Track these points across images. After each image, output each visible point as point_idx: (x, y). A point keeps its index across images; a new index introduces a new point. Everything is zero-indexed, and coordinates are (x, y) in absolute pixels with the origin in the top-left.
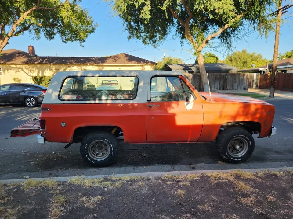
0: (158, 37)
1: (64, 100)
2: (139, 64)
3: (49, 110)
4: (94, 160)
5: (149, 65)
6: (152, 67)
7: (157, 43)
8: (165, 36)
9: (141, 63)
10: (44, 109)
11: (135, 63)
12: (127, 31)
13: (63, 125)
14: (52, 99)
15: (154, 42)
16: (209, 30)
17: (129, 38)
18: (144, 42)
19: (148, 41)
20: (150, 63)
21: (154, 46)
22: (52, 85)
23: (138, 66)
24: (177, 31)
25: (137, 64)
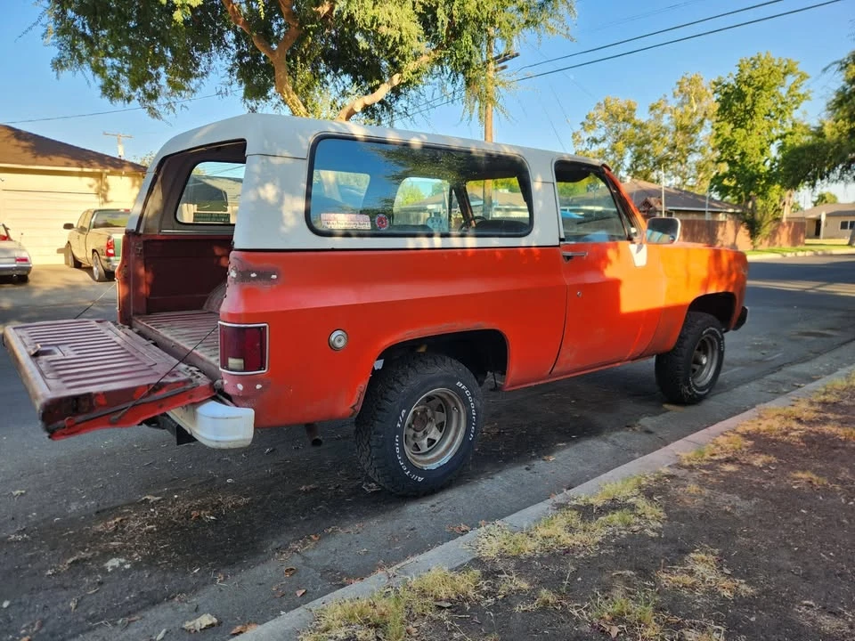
0: (163, 81)
1: (330, 234)
2: (86, 170)
3: (274, 277)
4: (420, 472)
5: (127, 175)
6: (137, 183)
7: (162, 100)
8: (194, 82)
9: (91, 166)
10: (253, 275)
11: (68, 165)
12: (51, 39)
13: (340, 341)
14: (284, 229)
15: (152, 96)
16: (327, 84)
17: (58, 64)
18: (110, 90)
19: (125, 88)
20: (128, 169)
21: (151, 109)
22: (268, 161)
23: (81, 174)
24: (231, 71)
25: (79, 169)
